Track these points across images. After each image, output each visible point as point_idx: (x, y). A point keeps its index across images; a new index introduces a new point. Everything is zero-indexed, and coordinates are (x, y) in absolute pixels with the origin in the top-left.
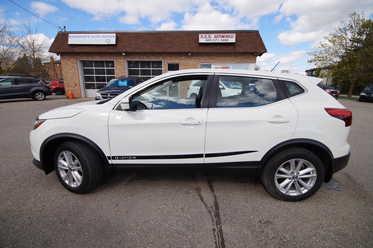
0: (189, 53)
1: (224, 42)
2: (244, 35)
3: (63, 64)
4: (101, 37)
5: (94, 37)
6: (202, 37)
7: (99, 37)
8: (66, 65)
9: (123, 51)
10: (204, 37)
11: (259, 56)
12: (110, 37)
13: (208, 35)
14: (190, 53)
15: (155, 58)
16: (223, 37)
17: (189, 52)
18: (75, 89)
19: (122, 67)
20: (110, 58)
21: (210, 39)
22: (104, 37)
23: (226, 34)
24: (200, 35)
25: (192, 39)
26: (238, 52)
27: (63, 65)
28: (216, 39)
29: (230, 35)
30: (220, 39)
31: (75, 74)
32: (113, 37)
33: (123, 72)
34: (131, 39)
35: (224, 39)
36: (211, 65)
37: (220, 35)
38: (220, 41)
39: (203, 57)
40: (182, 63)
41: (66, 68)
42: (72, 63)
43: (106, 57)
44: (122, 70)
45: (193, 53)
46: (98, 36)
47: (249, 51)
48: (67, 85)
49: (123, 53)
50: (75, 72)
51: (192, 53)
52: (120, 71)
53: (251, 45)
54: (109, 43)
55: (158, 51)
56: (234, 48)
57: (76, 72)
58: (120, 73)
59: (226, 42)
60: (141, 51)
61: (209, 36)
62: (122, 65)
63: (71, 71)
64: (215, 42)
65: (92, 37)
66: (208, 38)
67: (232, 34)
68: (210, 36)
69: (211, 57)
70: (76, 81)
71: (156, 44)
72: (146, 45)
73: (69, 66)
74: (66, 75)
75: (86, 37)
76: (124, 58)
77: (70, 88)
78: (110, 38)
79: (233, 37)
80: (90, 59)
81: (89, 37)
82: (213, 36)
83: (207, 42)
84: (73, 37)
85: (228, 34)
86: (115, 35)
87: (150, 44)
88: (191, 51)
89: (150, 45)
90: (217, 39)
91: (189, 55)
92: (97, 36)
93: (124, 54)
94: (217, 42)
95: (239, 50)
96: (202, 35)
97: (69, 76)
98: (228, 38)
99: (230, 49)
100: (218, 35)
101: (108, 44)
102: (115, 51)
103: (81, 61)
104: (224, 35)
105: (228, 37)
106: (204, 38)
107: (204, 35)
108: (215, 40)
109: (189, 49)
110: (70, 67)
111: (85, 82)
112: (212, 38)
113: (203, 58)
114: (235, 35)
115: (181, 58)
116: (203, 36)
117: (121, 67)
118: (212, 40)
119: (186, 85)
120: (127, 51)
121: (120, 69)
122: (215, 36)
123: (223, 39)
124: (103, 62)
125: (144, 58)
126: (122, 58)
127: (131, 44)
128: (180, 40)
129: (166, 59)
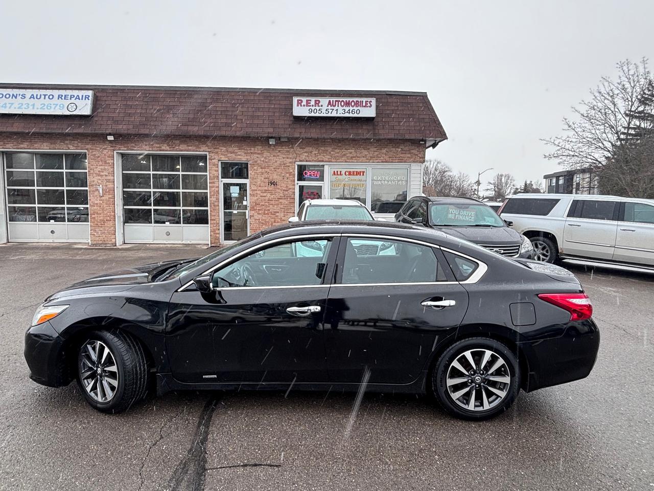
0: (272, 138)
1: (351, 115)
2: (396, 101)
4: (56, 97)
5: (38, 97)
6: (300, 103)
7: (51, 97)
9: (110, 131)
10: (304, 103)
11: (431, 148)
12: (78, 98)
13: (313, 100)
14: (274, 140)
15: (190, 148)
16: (348, 104)
17: (270, 135)
19: (106, 167)
20: (77, 147)
21: (318, 108)
22: (63, 98)
23: (355, 99)
24: (295, 100)
25: (276, 106)
26: (382, 137)
28: (332, 108)
29: (364, 100)
30: (340, 109)
32: (87, 97)
33: (108, 181)
34: (130, 103)
35: (351, 108)
36: (324, 166)
37: (341, 100)
38: (340, 114)
39: (304, 148)
40: (256, 162)
43: (67, 144)
44: (106, 176)
45: (280, 138)
46: (47, 97)
47: (407, 137)
49: (110, 134)
51: (278, 139)
52: (99, 177)
53: (412, 124)
54: (74, 113)
55: (196, 133)
56: (374, 129)
58: (100, 182)
59: (356, 115)
60: (154, 131)
61: (316, 101)
62: (105, 162)
64: (329, 115)
65: (32, 97)
66: (313, 106)
67: (369, 99)
68: (317, 103)
69: (323, 148)
75: (16, 98)
76: (112, 147)
78: (77, 102)
79: (371, 105)
80: (25, 149)
81: (24, 96)
82: (324, 101)
83: (313, 114)
85: (359, 99)
86: (90, 93)
88: (274, 135)
90: (335, 108)
91: (271, 143)
92: (45, 95)
93: (111, 138)
94: (334, 114)
95: (384, 133)
96: (299, 98)
98: (359, 108)
99: (364, 132)
100: (336, 101)
101: (71, 113)
102: (89, 130)
103: (3, 152)
104: (351, 100)
105: (357, 104)
106: (304, 106)
107: (304, 100)
108: (330, 111)
109: (271, 130)
111: (8, 205)
112: (322, 106)
113: (305, 150)
114: (374, 101)
115: (252, 149)
116: (302, 101)
117: (103, 167)
118: (324, 111)
119: (266, 212)
120: (118, 132)
121: (102, 174)
122: (330, 101)
123: (347, 109)
124: (59, 156)
125: (163, 148)
126: (106, 146)
127: (130, 115)
128: (250, 109)
129: (216, 150)
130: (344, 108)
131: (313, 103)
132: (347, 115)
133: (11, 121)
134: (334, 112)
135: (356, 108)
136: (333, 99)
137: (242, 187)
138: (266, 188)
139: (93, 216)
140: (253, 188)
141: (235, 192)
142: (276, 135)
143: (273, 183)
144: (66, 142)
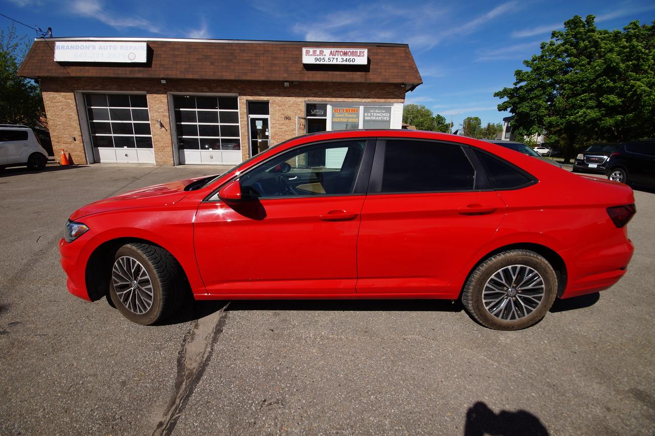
0: (286, 82)
1: (348, 63)
2: (384, 51)
3: (48, 99)
4: (119, 48)
5: (105, 48)
6: (307, 52)
7: (115, 48)
8: (53, 101)
9: (162, 76)
10: (311, 53)
11: (410, 91)
12: (135, 48)
13: (318, 50)
14: (288, 83)
15: (225, 90)
16: (345, 54)
17: (285, 80)
18: (72, 146)
19: (162, 106)
20: (139, 90)
21: (322, 57)
22: (124, 49)
23: (351, 50)
24: (304, 50)
25: (289, 56)
26: (372, 81)
27: (47, 102)
28: (333, 57)
29: (358, 50)
30: (340, 58)
31: (71, 118)
32: (143, 48)
33: (164, 116)
34: (176, 53)
35: (348, 57)
36: (327, 104)
37: (340, 50)
38: (340, 62)
39: (311, 90)
40: (275, 101)
41: (54, 107)
42: (65, 97)
43: (131, 87)
44: (163, 112)
46: (112, 48)
47: (391, 81)
48: (56, 140)
49: (163, 79)
50: (71, 115)
51: (291, 83)
52: (158, 114)
53: (395, 71)
55: (228, 78)
56: (366, 74)
57: (74, 115)
58: (158, 117)
59: (351, 63)
60: (196, 77)
61: (320, 51)
62: (161, 102)
63: (63, 113)
64: (331, 63)
65: (101, 48)
66: (318, 55)
67: (362, 50)
68: (321, 53)
69: (326, 90)
70: (75, 133)
71: (224, 64)
72: (206, 65)
73: (59, 104)
74: (53, 120)
75: (89, 49)
76: (165, 89)
77: (63, 146)
78: (135, 52)
79: (364, 54)
80: (99, 90)
81: (94, 48)
82: (327, 51)
83: (318, 62)
84: (63, 47)
85: (354, 50)
86: (145, 44)
87: (212, 63)
88: (288, 80)
89: (212, 67)
90: (336, 57)
91: (286, 86)
92: (110, 46)
93: (164, 82)
94: (335, 62)
95: (374, 78)
96: (307, 49)
97: (59, 122)
99: (357, 77)
100: (336, 51)
101: (132, 61)
102: (146, 76)
103: (83, 94)
104: (348, 51)
105: (353, 54)
106: (311, 55)
107: (311, 50)
108: (332, 59)
109: (286, 75)
110: (61, 105)
111: (91, 135)
112: (325, 55)
114: (366, 51)
115: (272, 91)
116: (309, 51)
117: (159, 105)
118: (326, 59)
120: (169, 77)
121: (159, 111)
122: (331, 52)
123: (345, 58)
124: (126, 96)
125: (204, 90)
126: (160, 89)
127: (177, 63)
128: (269, 58)
129: (244, 92)
130: (343, 57)
131: (318, 53)
132: (345, 63)
133: (87, 68)
134: (335, 60)
135: (352, 58)
136: (334, 50)
137: (265, 122)
138: (283, 122)
139: (156, 143)
140: (273, 122)
141: (259, 125)
142: (290, 80)
143: (287, 118)
144: (130, 85)
